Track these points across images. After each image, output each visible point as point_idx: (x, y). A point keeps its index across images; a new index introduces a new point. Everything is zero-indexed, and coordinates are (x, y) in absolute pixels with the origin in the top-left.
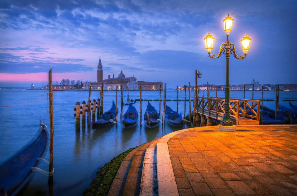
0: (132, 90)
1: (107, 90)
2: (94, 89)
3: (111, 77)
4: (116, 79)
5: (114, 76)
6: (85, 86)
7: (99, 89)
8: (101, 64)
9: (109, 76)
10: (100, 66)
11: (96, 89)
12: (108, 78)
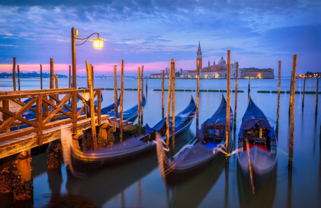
0: (232, 78)
1: (205, 79)
2: (192, 78)
3: (212, 64)
4: (217, 66)
5: (214, 63)
6: (184, 74)
7: (197, 78)
8: (200, 50)
9: (209, 63)
10: (199, 52)
11: (194, 78)
12: (208, 65)
